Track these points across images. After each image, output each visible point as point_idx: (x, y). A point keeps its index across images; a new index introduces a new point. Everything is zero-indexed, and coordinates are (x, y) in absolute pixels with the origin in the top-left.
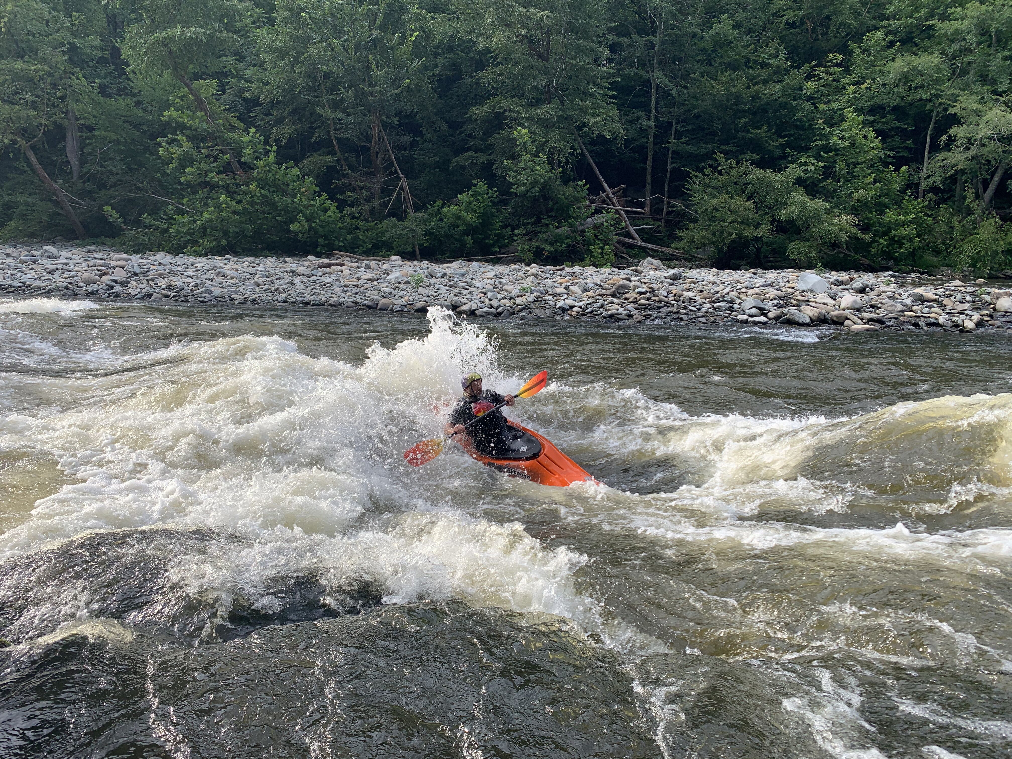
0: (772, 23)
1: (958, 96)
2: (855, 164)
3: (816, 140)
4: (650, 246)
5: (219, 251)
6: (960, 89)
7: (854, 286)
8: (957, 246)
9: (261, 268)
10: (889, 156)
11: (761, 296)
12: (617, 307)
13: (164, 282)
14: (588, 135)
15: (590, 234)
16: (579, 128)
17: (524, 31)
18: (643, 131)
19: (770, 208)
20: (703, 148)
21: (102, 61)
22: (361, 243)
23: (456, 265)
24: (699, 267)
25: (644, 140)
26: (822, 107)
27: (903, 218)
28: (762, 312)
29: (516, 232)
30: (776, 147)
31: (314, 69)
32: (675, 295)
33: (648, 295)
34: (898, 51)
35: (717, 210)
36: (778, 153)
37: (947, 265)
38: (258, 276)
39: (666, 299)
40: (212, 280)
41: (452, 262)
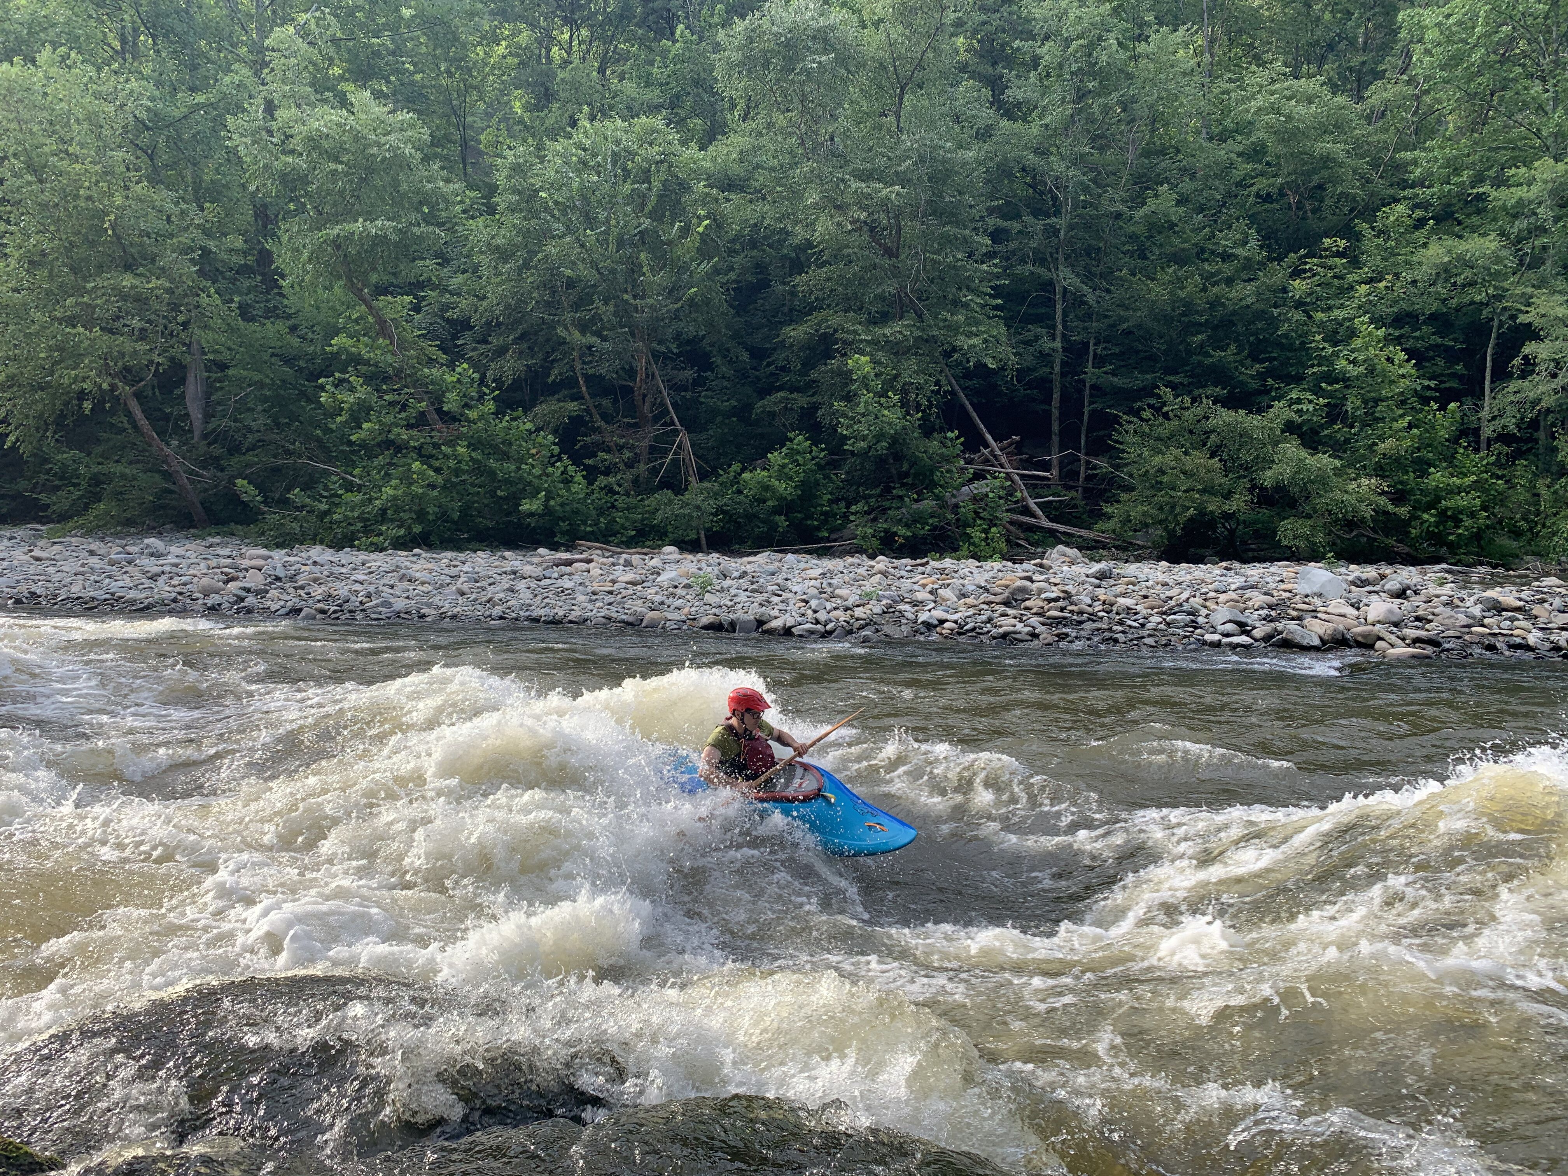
0: (1236, 196)
1: (1531, 297)
2: (1377, 401)
3: (1312, 366)
4: (1061, 528)
5: (405, 543)
6: (1533, 286)
7: (1387, 587)
8: (1548, 523)
9: (467, 568)
10: (1428, 388)
11: (1241, 604)
12: (1013, 621)
13: (320, 591)
14: (961, 363)
15: (967, 509)
16: (947, 354)
17: (863, 215)
18: (1045, 357)
19: (1246, 469)
20: (1139, 379)
21: (244, 270)
22: (618, 527)
23: (762, 558)
24: (1139, 559)
25: (1048, 370)
26: (1320, 316)
27: (1458, 482)
28: (1243, 628)
29: (854, 508)
30: (1252, 377)
31: (553, 275)
32: (1104, 603)
33: (1061, 603)
34: (1433, 231)
35: (1164, 473)
36: (1254, 385)
37: (1533, 554)
38: (462, 580)
39: (1090, 610)
40: (392, 587)
41: (756, 554)
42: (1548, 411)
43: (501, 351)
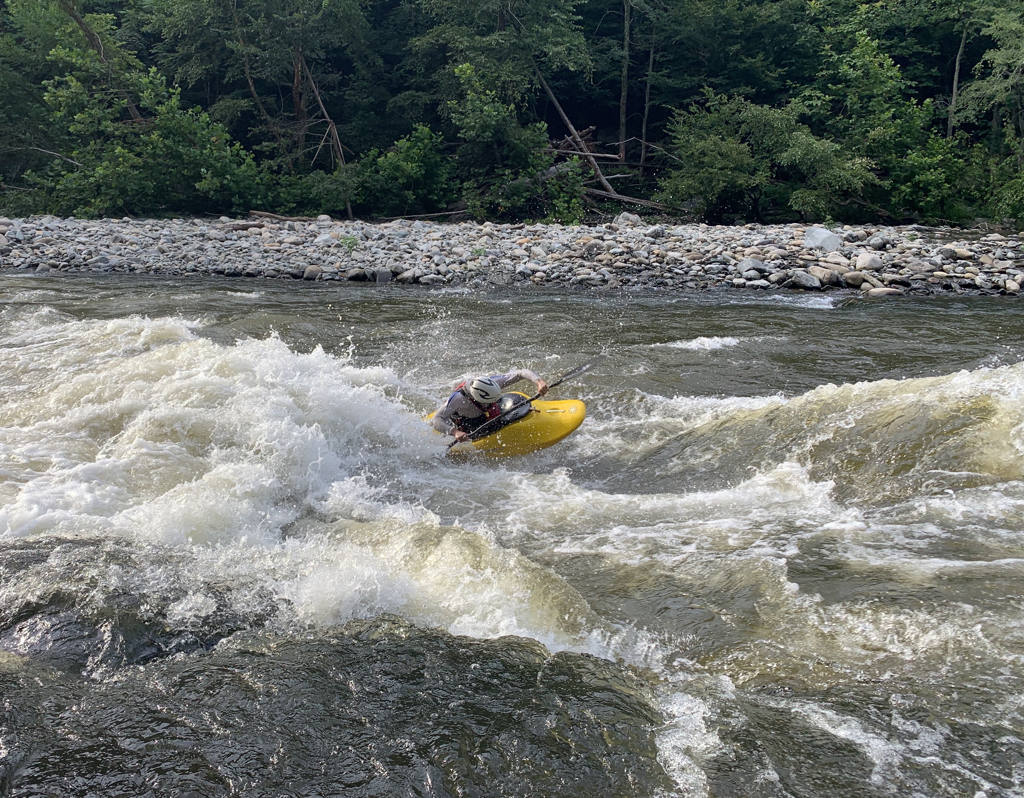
1: (992, 14)
2: (870, 97)
3: (822, 70)
4: (626, 199)
5: (116, 213)
6: (994, 5)
7: (872, 242)
8: (995, 192)
9: (165, 232)
10: (910, 87)
11: (761, 255)
12: (588, 270)
13: (52, 250)
14: (550, 67)
15: (553, 185)
16: (538, 59)
18: (616, 63)
19: (768, 151)
20: (688, 81)
22: (282, 200)
23: (396, 224)
24: (684, 222)
25: (617, 73)
26: (829, 30)
27: (929, 161)
28: (763, 274)
29: (466, 185)
30: (775, 79)
32: (658, 255)
33: (625, 256)
35: (705, 155)
36: (777, 85)
37: (983, 216)
38: (162, 241)
39: (647, 261)
40: (108, 247)
41: (390, 221)
42: (1000, 105)
43: (186, 58)
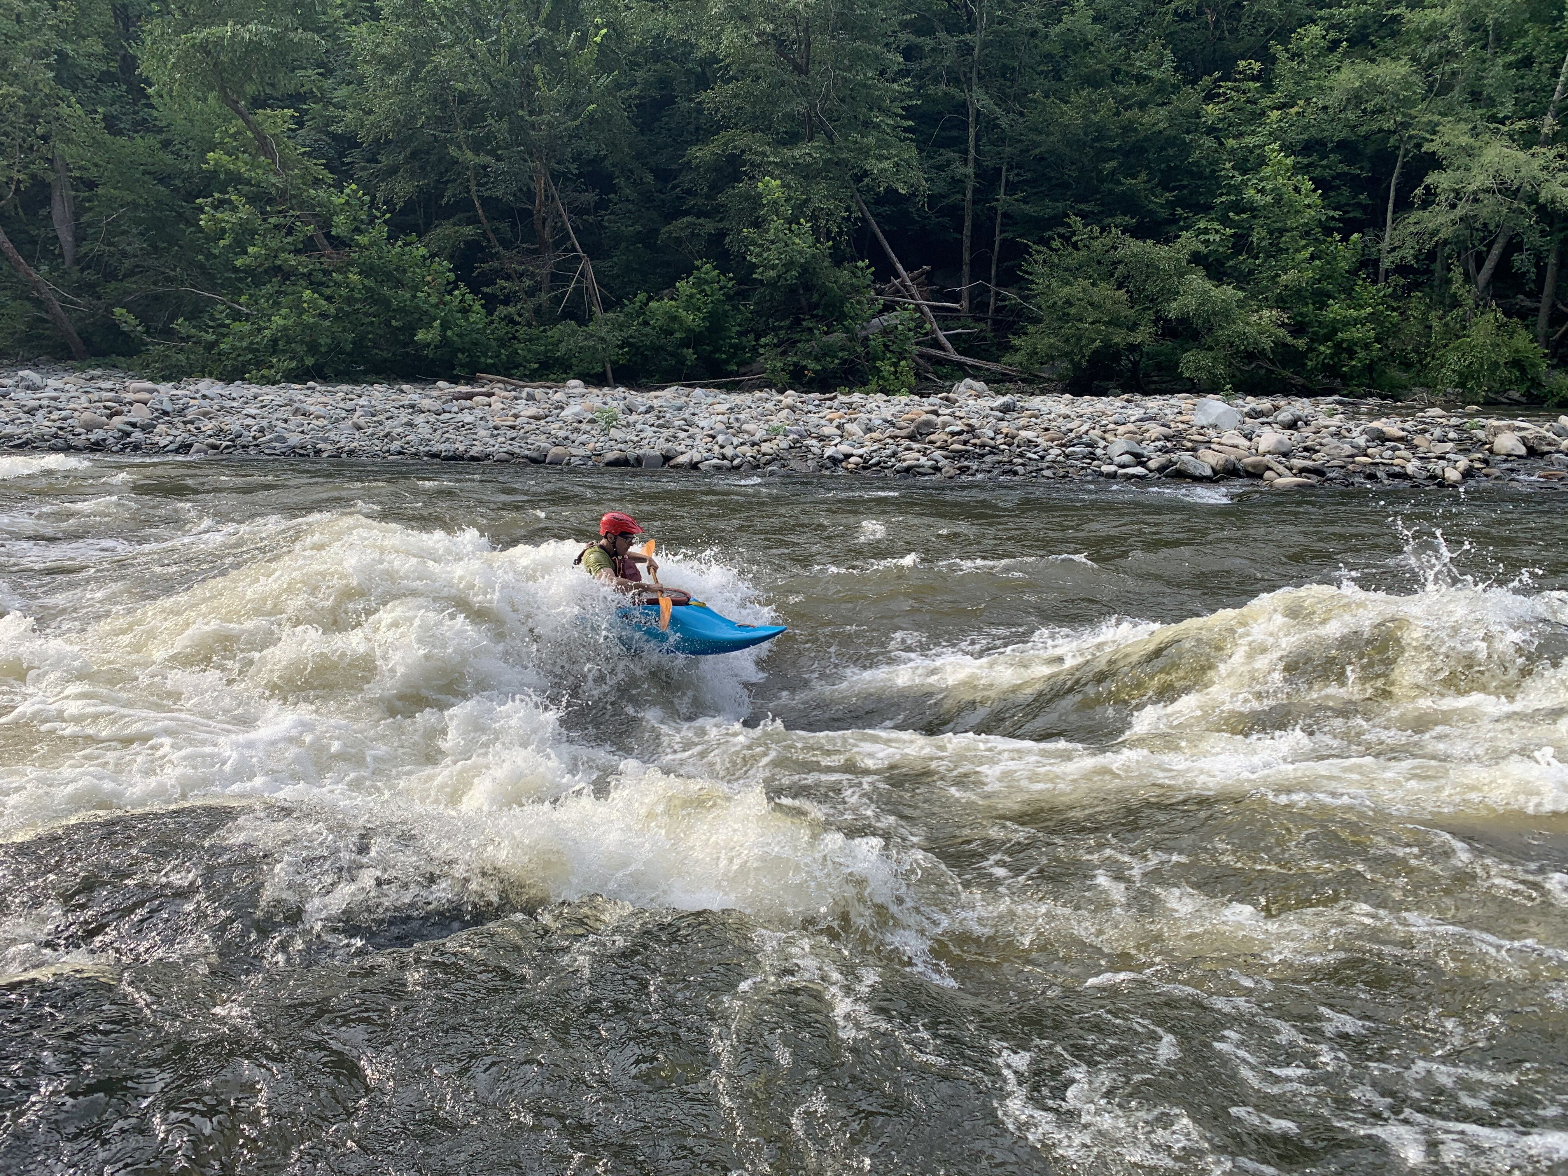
0: (1154, 14)
1: (1437, 125)
2: (1282, 231)
3: (1221, 195)
4: (969, 361)
5: (298, 376)
6: (1440, 114)
7: (1280, 418)
8: (1437, 355)
9: (362, 401)
10: (1333, 218)
11: (1140, 436)
12: (917, 455)
13: (210, 426)
14: (872, 189)
15: (876, 342)
16: (858, 179)
17: (770, 28)
18: (957, 183)
19: (1152, 300)
20: (1050, 208)
21: (106, 77)
22: (520, 360)
23: (669, 393)
24: (1043, 392)
26: (1231, 143)
27: (1355, 314)
28: (1139, 459)
29: (763, 341)
30: (1162, 206)
31: (443, 88)
32: (1006, 436)
33: (964, 437)
34: (1346, 54)
35: (1071, 305)
36: (1164, 214)
37: (1422, 385)
38: (358, 414)
39: (992, 443)
40: (286, 421)
41: (663, 388)
42: (1446, 242)
43: (393, 171)
